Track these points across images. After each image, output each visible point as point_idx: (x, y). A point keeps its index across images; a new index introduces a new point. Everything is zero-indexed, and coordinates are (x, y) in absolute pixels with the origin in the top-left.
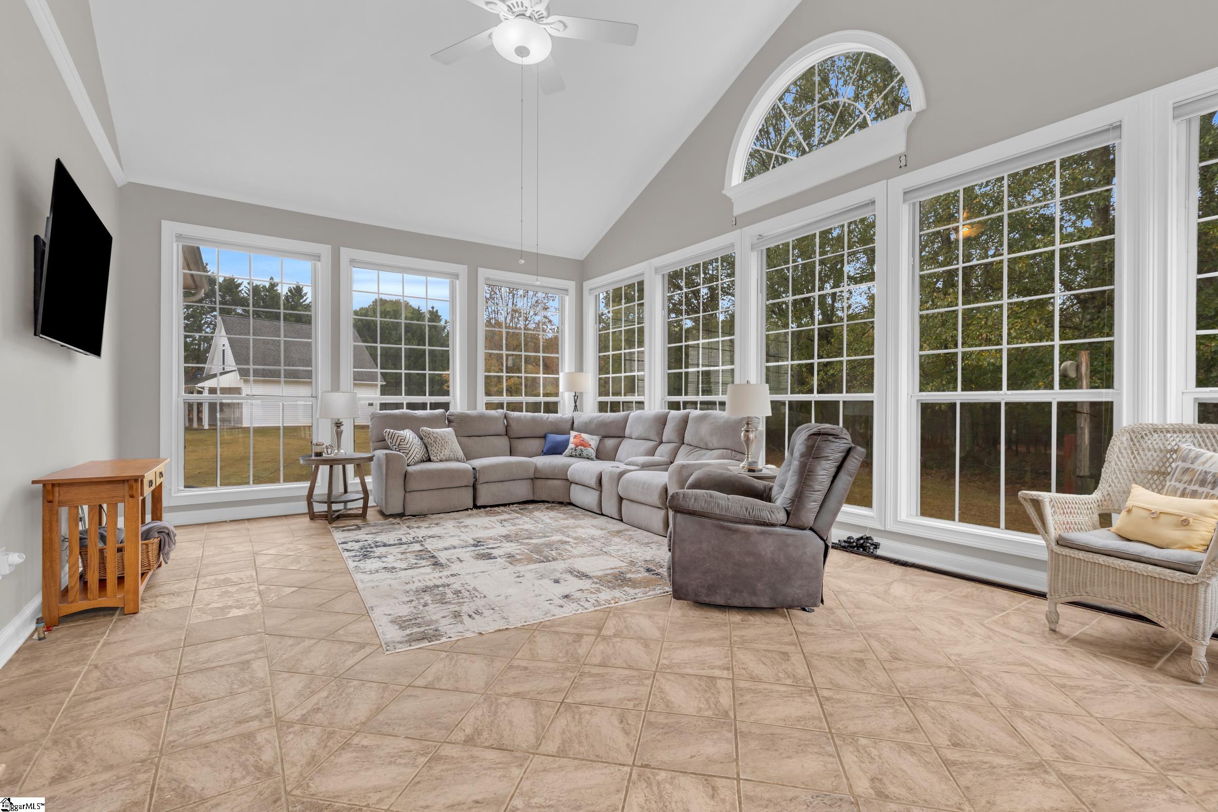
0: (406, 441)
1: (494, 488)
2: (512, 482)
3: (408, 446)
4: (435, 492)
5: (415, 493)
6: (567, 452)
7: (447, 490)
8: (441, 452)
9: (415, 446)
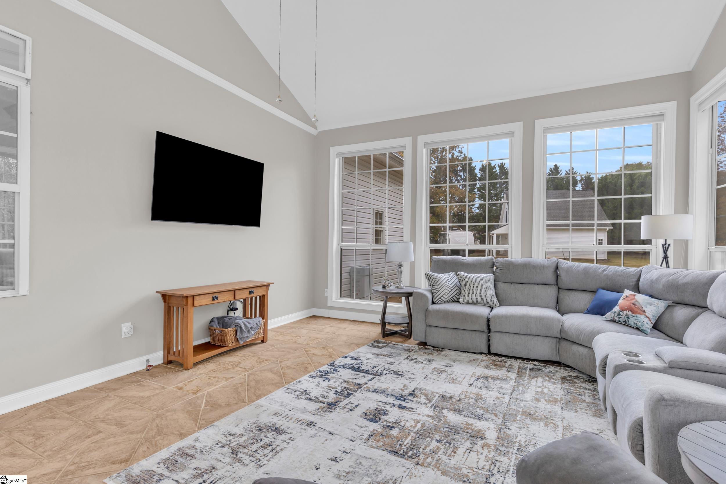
0: (438, 283)
1: (507, 339)
2: (531, 337)
3: (438, 287)
4: (451, 330)
5: (433, 329)
6: (609, 315)
7: (462, 331)
8: (468, 296)
9: (445, 287)
